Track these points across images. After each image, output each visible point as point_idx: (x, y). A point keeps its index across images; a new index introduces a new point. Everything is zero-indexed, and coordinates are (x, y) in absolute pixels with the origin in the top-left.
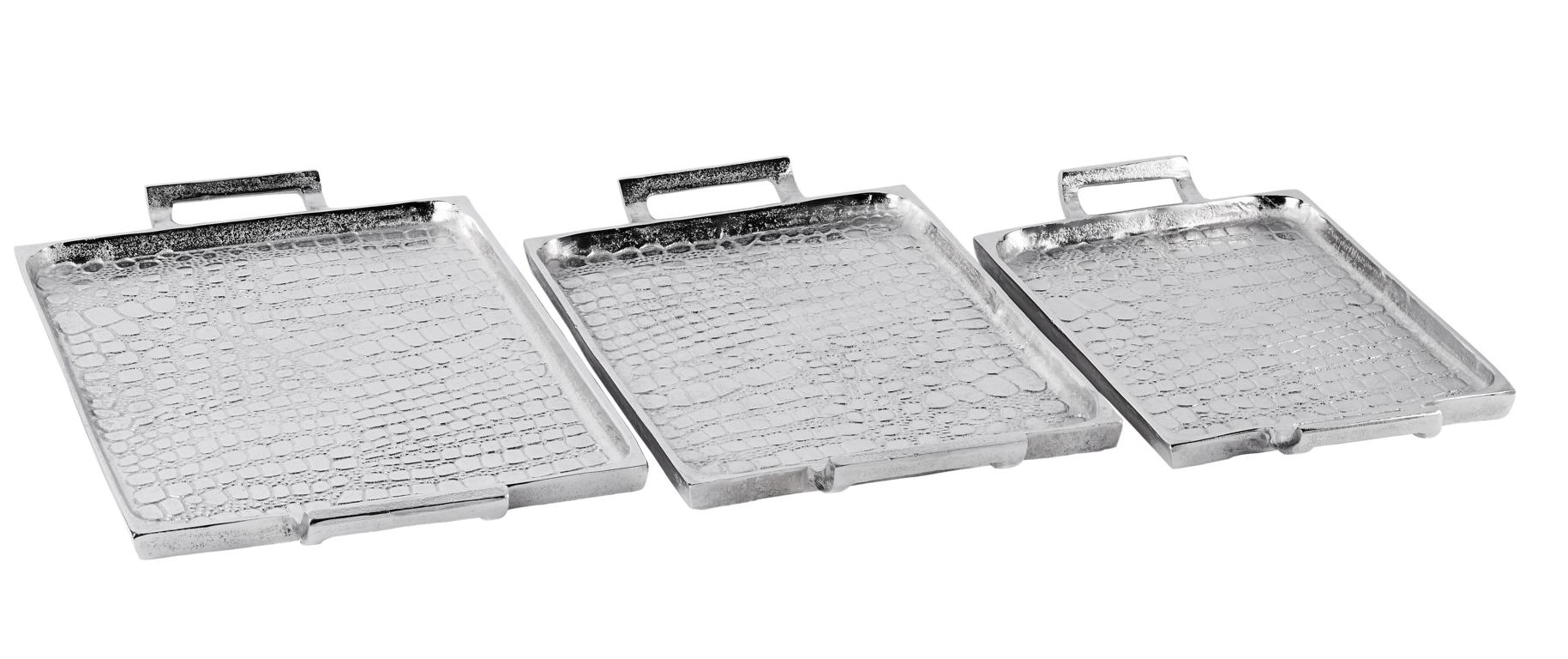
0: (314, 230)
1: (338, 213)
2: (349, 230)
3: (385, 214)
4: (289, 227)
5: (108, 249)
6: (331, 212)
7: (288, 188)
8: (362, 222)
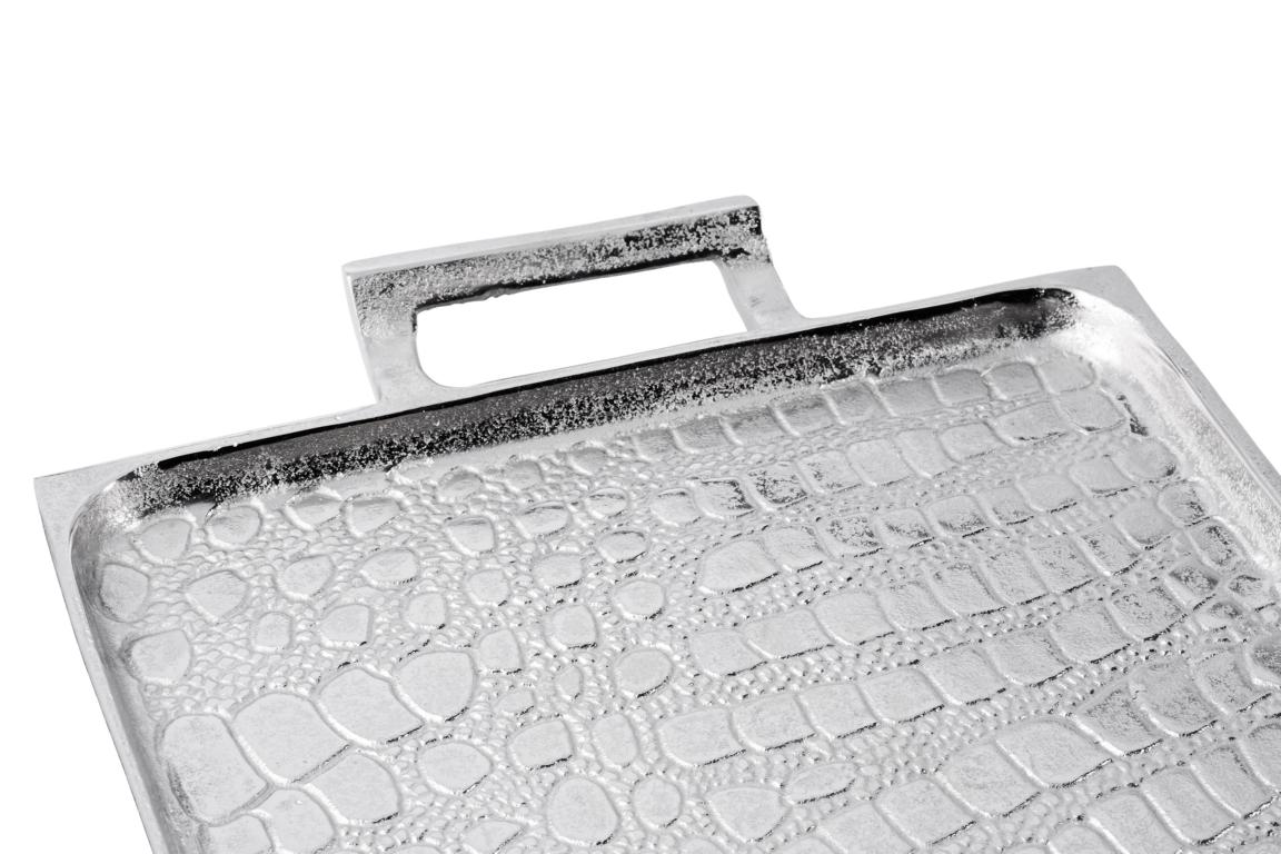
0: (768, 379)
1: (826, 332)
2: (851, 373)
3: (936, 324)
4: (709, 375)
5: (269, 467)
6: (810, 333)
7: (690, 257)
8: (882, 350)
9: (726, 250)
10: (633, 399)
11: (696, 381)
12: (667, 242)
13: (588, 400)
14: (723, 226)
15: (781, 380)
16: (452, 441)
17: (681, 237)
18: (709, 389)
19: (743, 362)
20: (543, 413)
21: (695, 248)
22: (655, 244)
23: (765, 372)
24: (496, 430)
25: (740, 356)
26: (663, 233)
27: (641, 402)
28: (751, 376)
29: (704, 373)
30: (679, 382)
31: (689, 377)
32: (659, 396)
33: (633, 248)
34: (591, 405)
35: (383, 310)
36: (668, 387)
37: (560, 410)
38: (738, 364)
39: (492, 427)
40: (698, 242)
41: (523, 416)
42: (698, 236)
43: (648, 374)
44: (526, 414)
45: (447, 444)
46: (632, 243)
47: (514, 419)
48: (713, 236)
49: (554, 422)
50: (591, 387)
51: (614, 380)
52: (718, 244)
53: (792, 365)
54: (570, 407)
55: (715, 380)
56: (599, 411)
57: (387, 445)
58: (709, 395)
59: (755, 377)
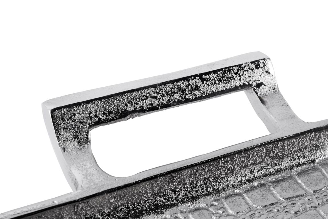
1: (318, 130)
9: (254, 84)
10: (219, 176)
11: (252, 164)
12: (224, 81)
13: (196, 179)
14: (252, 70)
15: (295, 159)
16: (121, 210)
17: (231, 78)
18: (258, 167)
19: (276, 150)
20: (171, 189)
21: (238, 84)
22: (217, 82)
23: (287, 155)
24: (145, 201)
25: (275, 147)
26: (221, 76)
27: (224, 178)
28: (280, 158)
29: (256, 159)
30: (243, 165)
31: (249, 161)
32: (233, 173)
33: (206, 85)
34: (197, 182)
35: (70, 129)
36: (237, 168)
37: (180, 186)
38: (274, 152)
39: (143, 199)
40: (240, 80)
41: (160, 192)
42: (240, 76)
43: (228, 162)
44: (162, 191)
45: (118, 212)
46: (205, 82)
47: (155, 194)
48: (247, 76)
49: (177, 193)
50: (197, 171)
51: (210, 166)
52: (250, 81)
53: (301, 150)
54: (186, 184)
55: (262, 162)
56: (201, 185)
57: (84, 216)
58: (258, 171)
59: (283, 158)
